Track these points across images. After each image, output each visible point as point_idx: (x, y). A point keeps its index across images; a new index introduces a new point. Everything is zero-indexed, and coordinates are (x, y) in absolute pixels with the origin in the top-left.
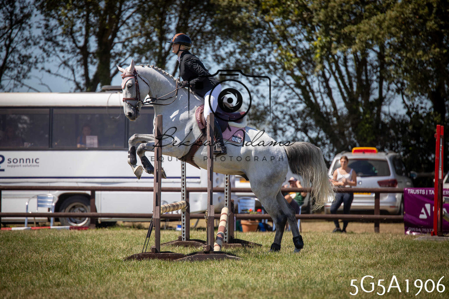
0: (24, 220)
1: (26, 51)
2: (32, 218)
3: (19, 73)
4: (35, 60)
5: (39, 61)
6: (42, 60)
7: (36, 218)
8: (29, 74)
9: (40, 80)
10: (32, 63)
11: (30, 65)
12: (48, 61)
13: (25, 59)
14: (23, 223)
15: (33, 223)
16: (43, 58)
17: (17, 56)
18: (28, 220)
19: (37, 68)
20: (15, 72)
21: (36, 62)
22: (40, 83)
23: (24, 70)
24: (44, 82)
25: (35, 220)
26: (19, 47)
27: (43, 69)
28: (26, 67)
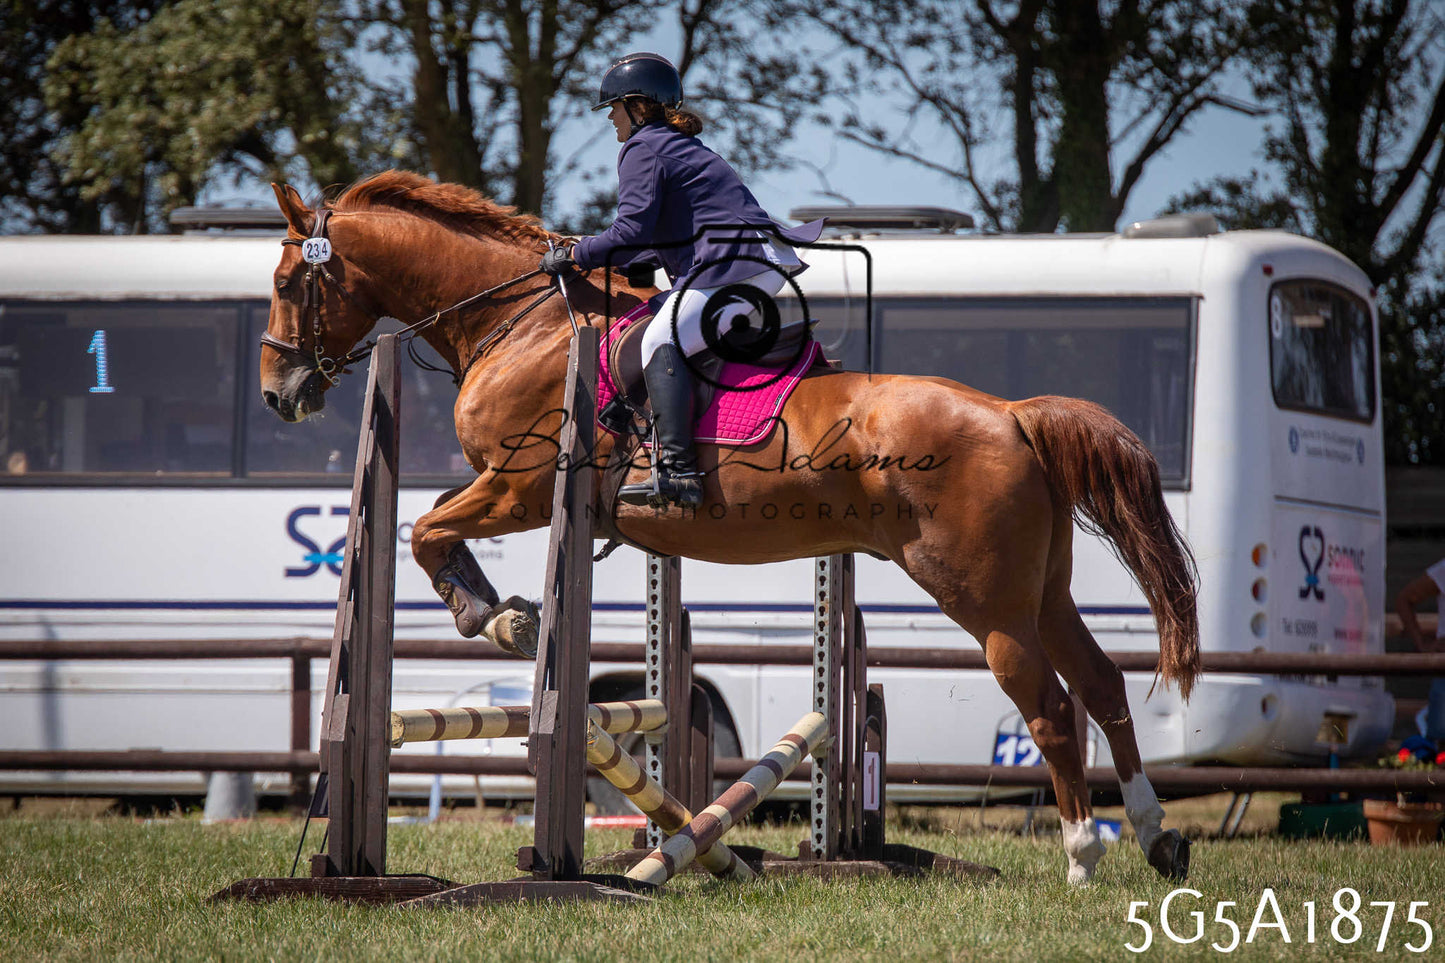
0: (428, 788)
1: (777, 41)
2: (467, 780)
3: (744, 143)
4: (813, 81)
5: (831, 86)
6: (847, 84)
7: (487, 781)
9: (821, 174)
10: (799, 96)
11: (791, 106)
12: (873, 85)
13: (771, 76)
14: (425, 803)
15: (469, 803)
16: (852, 73)
17: (735, 65)
18: (444, 789)
19: (824, 120)
21: (821, 89)
22: (821, 189)
23: (766, 128)
24: (833, 189)
25: (478, 787)
26: (745, 24)
27: (851, 122)
28: (773, 118)
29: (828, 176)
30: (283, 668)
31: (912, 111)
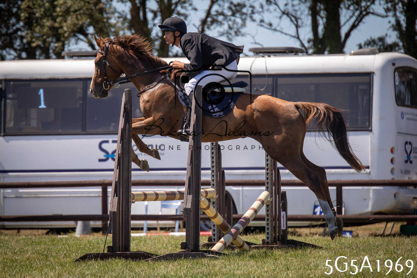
0: (143, 225)
2: (155, 222)
3: (230, 28)
4: (250, 9)
5: (255, 11)
6: (260, 10)
7: (161, 222)
8: (243, 30)
9: (253, 37)
10: (246, 14)
11: (244, 17)
12: (268, 10)
13: (238, 8)
14: (142, 229)
15: (155, 229)
16: (262, 6)
17: (227, 5)
18: (148, 225)
19: (254, 20)
20: (225, 27)
21: (253, 12)
22: (253, 41)
23: (237, 24)
24: (257, 42)
25: (158, 224)
27: (262, 21)
28: (239, 20)
29: (256, 38)
30: (99, 189)
31: (280, 17)
